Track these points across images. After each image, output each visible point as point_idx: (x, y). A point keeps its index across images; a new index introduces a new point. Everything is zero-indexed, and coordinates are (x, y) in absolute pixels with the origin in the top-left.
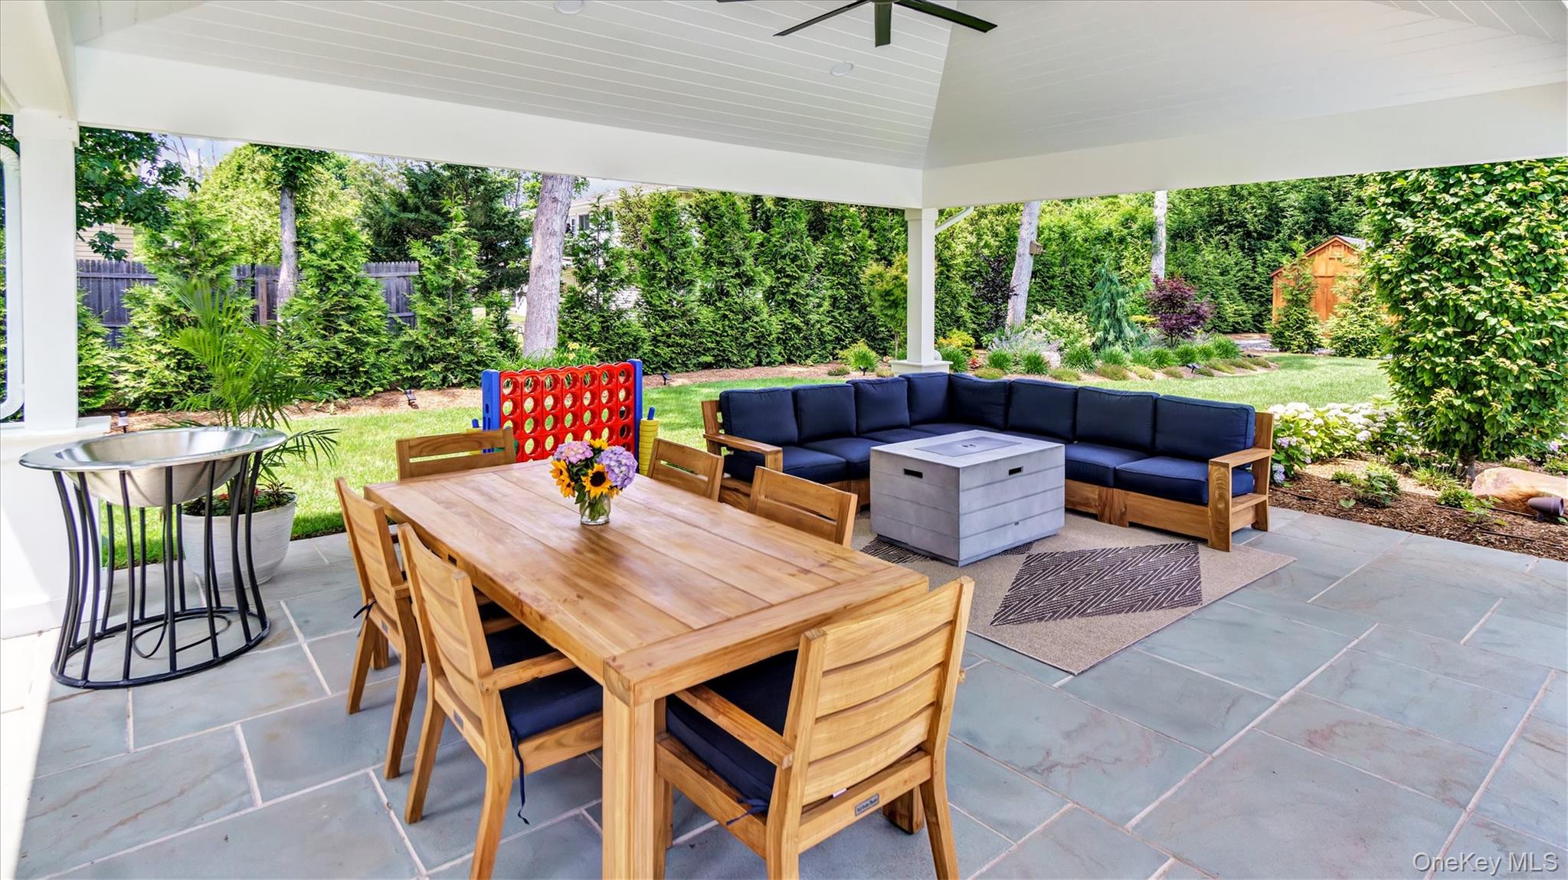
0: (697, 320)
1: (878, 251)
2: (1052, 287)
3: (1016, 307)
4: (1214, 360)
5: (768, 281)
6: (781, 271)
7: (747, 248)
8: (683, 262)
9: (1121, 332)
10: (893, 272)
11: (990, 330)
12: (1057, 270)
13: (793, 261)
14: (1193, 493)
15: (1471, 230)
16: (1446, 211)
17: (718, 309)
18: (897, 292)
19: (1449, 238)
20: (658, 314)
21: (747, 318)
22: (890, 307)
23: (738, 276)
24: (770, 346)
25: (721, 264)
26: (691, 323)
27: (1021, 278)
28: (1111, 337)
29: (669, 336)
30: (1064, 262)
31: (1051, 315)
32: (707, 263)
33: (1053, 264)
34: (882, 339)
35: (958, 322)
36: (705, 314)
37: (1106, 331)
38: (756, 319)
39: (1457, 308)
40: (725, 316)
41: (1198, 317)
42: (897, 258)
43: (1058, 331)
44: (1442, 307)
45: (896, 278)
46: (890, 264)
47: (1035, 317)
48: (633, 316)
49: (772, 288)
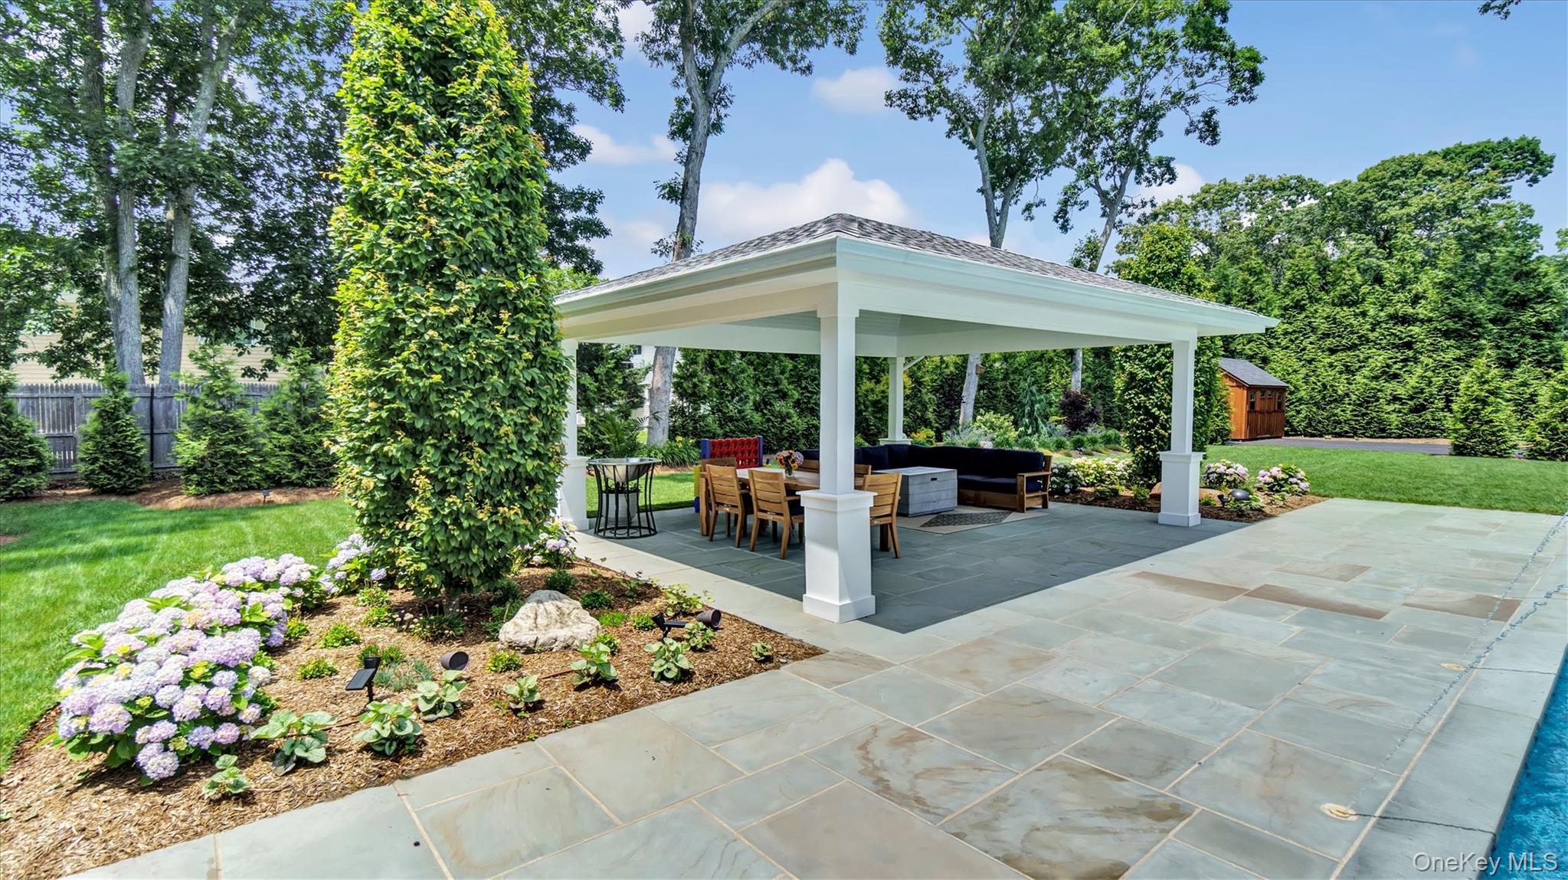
0: (751, 422)
1: (870, 373)
2: (996, 396)
3: (966, 410)
4: (1097, 446)
5: (797, 396)
6: (806, 388)
7: (782, 373)
8: (742, 384)
9: (1037, 428)
10: (880, 387)
11: (947, 428)
12: (999, 384)
13: (812, 381)
14: (1012, 489)
15: (1152, 370)
16: (1141, 360)
17: (765, 414)
18: (884, 401)
19: (1142, 373)
20: (725, 419)
21: (783, 420)
22: (878, 412)
23: (777, 392)
24: (798, 439)
25: (766, 385)
26: (747, 423)
27: (970, 391)
28: (1030, 431)
29: (734, 433)
30: (1005, 378)
31: (990, 416)
32: (756, 383)
33: (997, 380)
34: (872, 435)
35: (927, 423)
36: (757, 417)
37: (1027, 427)
38: (789, 421)
39: (1146, 407)
40: (769, 420)
41: (1093, 417)
42: (883, 379)
43: (992, 427)
44: (1138, 408)
45: (883, 392)
46: (878, 382)
47: (979, 417)
48: (710, 420)
49: (798, 400)
